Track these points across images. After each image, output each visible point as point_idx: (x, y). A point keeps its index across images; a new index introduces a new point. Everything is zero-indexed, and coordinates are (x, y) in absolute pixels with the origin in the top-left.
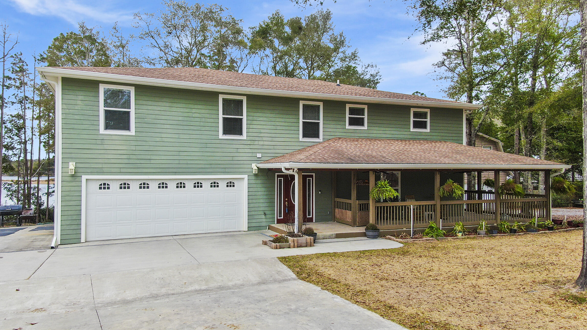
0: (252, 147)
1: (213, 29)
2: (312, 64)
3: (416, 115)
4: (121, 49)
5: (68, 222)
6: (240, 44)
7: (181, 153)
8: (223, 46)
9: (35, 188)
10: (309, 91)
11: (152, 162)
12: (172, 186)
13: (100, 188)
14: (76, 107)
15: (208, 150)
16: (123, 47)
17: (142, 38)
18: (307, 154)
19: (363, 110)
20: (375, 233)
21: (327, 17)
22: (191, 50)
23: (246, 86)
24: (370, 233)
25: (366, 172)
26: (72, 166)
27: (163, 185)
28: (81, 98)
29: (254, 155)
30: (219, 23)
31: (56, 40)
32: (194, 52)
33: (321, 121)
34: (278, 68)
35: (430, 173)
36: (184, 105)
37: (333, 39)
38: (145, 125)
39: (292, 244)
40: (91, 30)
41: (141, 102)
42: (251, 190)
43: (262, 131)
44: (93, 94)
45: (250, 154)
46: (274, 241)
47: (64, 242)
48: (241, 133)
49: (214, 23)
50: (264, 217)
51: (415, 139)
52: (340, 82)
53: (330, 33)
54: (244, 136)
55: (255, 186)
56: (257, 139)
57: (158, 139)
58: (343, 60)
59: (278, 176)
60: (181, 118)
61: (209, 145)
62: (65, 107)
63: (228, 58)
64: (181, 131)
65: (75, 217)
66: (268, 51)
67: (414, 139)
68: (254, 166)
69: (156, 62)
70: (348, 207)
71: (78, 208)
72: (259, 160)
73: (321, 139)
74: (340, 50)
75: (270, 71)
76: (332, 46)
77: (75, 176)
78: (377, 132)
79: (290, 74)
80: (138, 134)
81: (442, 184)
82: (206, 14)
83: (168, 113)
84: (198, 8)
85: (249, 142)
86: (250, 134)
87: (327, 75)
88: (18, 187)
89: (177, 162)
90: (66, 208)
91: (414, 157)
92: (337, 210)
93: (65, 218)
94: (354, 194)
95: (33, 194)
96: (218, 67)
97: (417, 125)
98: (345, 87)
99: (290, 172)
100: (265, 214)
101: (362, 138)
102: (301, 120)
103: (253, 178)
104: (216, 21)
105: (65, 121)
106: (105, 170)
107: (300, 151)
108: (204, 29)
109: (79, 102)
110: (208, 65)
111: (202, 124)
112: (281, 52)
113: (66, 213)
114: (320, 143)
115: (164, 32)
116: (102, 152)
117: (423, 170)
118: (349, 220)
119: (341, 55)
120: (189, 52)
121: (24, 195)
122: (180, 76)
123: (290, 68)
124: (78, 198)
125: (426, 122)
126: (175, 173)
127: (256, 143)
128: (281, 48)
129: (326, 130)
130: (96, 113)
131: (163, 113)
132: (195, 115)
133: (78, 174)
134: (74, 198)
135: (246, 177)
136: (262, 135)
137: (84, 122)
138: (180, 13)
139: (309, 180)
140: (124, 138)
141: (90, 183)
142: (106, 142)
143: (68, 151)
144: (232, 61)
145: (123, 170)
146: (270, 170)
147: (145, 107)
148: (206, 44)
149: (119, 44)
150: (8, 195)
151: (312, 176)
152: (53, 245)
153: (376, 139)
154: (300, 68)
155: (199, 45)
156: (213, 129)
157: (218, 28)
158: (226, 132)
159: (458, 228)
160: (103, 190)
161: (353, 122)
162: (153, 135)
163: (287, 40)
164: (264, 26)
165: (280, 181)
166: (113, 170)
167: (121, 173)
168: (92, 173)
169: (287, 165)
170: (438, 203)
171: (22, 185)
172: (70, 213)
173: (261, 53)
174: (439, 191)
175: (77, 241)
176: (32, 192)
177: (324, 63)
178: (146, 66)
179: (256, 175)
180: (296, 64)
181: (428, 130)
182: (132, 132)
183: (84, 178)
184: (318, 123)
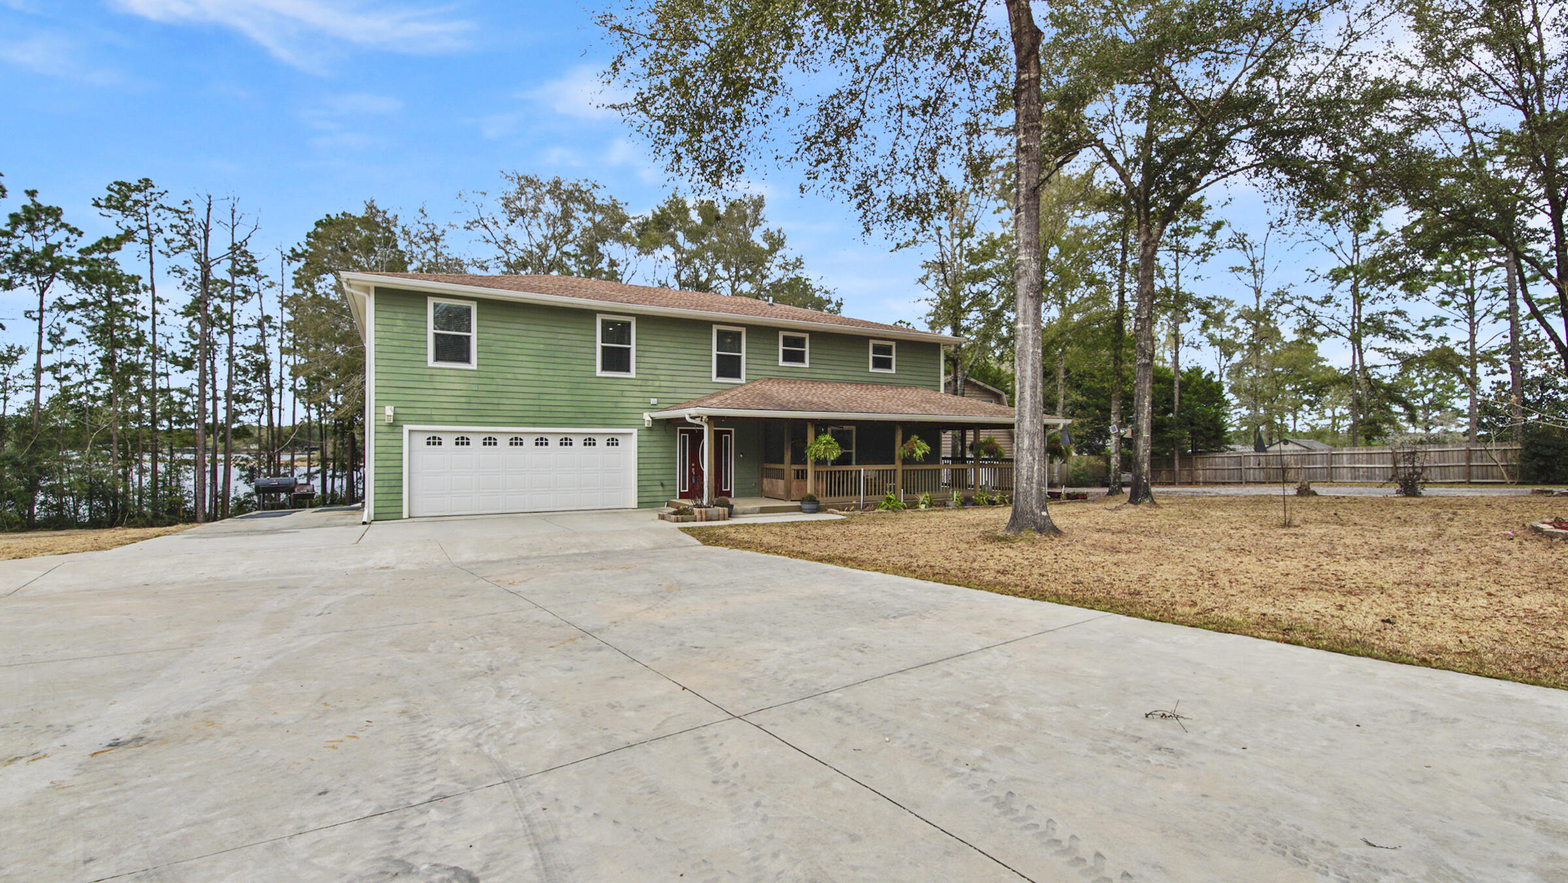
0: (643, 389)
1: (580, 215)
2: (737, 272)
3: (877, 349)
4: (433, 243)
5: (385, 490)
6: (624, 239)
7: (543, 397)
8: (597, 241)
10: (726, 311)
11: (502, 407)
12: (529, 442)
13: (429, 444)
14: (396, 329)
15: (581, 392)
16: (436, 240)
17: (469, 228)
18: (721, 398)
19: (803, 339)
20: (814, 506)
21: (759, 204)
22: (548, 247)
23: (635, 302)
24: (806, 506)
25: (804, 422)
26: (389, 411)
27: (516, 441)
28: (401, 316)
29: (646, 400)
30: (590, 207)
31: (318, 224)
32: (552, 251)
33: (743, 355)
34: (683, 277)
35: (890, 426)
36: (545, 329)
37: (768, 236)
38: (493, 356)
39: (699, 517)
40: (385, 212)
41: (485, 323)
42: (642, 450)
43: (659, 366)
44: (418, 311)
45: (641, 400)
46: (675, 513)
47: (378, 518)
48: (628, 370)
49: (582, 207)
50: (660, 488)
52: (774, 301)
53: (764, 226)
54: (633, 374)
55: (647, 444)
56: (651, 377)
57: (509, 376)
58: (784, 267)
59: (682, 431)
60: (542, 347)
61: (582, 386)
62: (379, 328)
63: (606, 259)
64: (542, 365)
65: (394, 483)
66: (668, 250)
67: (874, 383)
68: (647, 416)
69: (491, 264)
70: (780, 475)
71: (398, 470)
72: (654, 408)
73: (743, 380)
74: (779, 253)
75: (672, 282)
76: (766, 246)
77: (395, 425)
78: (822, 372)
79: (703, 287)
80: (481, 368)
81: (904, 441)
82: (571, 192)
83: (524, 339)
84: (557, 184)
85: (639, 383)
86: (641, 371)
87: (759, 290)
89: (537, 408)
90: (382, 470)
91: (869, 405)
92: (765, 481)
93: (380, 483)
94: (788, 457)
96: (589, 274)
97: (878, 363)
98: (781, 308)
99: (697, 421)
100: (662, 485)
101: (802, 379)
102: (715, 352)
103: (646, 433)
104: (587, 204)
105: (379, 348)
106: (436, 418)
107: (712, 396)
108: (567, 215)
109: (399, 322)
110: (574, 269)
111: (571, 355)
112: (688, 252)
113: (381, 477)
114: (742, 385)
115: (503, 219)
116: (431, 392)
117: (879, 422)
118: (781, 492)
119: (779, 261)
120: (544, 249)
122: (540, 288)
123: (704, 277)
124: (398, 457)
125: (890, 360)
126: (534, 424)
127: (650, 383)
128: (688, 246)
129: (751, 367)
130: (422, 338)
131: (516, 339)
132: (561, 343)
133: (400, 423)
134: (392, 457)
135: (635, 431)
136: (657, 372)
137: (407, 350)
138: (529, 190)
139: (726, 438)
140: (461, 373)
141: (414, 435)
142: (437, 379)
143: (382, 390)
144: (613, 263)
145: (460, 419)
146: (669, 421)
147: (491, 330)
148: (570, 237)
149: (428, 235)
150: (241, 477)
151: (729, 432)
152: (365, 519)
153: (821, 381)
154: (719, 278)
155: (560, 239)
156: (588, 362)
157: (590, 214)
158: (606, 367)
159: (921, 498)
160: (431, 446)
161: (788, 356)
162: (504, 369)
163: (694, 234)
164: (658, 212)
165: (685, 437)
166: (447, 418)
167: (457, 423)
168: (418, 422)
169: (693, 411)
170: (898, 466)
172: (386, 477)
173: (658, 253)
174: (900, 451)
175: (398, 516)
177: (755, 272)
178: (473, 271)
179: (649, 429)
180: (712, 272)
181: (893, 371)
182: (474, 365)
183: (406, 428)
184: (739, 357)
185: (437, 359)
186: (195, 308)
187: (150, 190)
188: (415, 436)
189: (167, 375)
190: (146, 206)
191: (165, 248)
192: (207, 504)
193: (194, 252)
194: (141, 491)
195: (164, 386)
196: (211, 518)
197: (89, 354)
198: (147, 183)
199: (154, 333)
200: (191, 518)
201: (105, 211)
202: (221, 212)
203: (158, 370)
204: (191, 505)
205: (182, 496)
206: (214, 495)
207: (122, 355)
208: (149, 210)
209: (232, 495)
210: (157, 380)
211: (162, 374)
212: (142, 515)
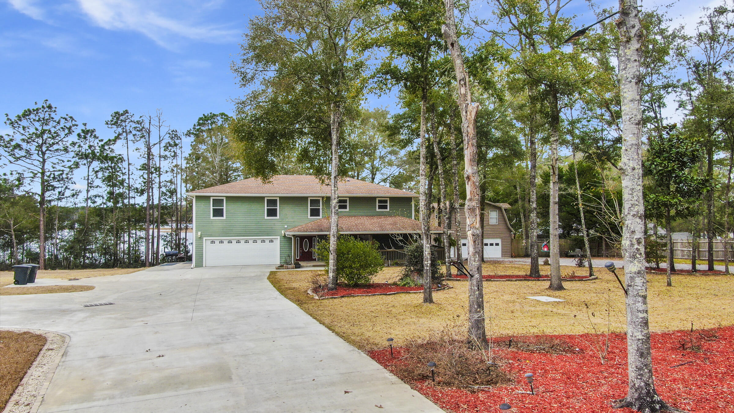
0: (282, 222)
3: (380, 202)
5: (198, 258)
7: (247, 227)
9: (183, 239)
11: (233, 231)
12: (242, 242)
14: (201, 208)
15: (260, 224)
19: (346, 200)
23: (279, 192)
26: (199, 233)
27: (238, 242)
28: (203, 204)
29: (283, 226)
33: (321, 208)
36: (248, 204)
38: (230, 214)
39: (284, 268)
41: (228, 204)
42: (281, 244)
43: (288, 214)
44: (208, 202)
45: (281, 226)
46: (279, 267)
47: (197, 266)
48: (276, 216)
51: (380, 215)
54: (278, 217)
55: (284, 242)
56: (285, 218)
57: (235, 220)
60: (247, 210)
61: (260, 222)
62: (197, 206)
64: (247, 216)
65: (201, 256)
68: (281, 233)
71: (202, 252)
72: (285, 229)
73: (321, 217)
77: (201, 238)
78: (354, 212)
80: (227, 218)
83: (241, 208)
85: (280, 220)
86: (281, 216)
88: (172, 238)
89: (245, 231)
90: (197, 252)
93: (197, 256)
95: (183, 244)
97: (381, 207)
99: (289, 236)
100: (289, 256)
101: (347, 216)
102: (309, 208)
103: (282, 239)
105: (197, 214)
106: (213, 235)
109: (202, 206)
111: (256, 213)
113: (197, 254)
114: (319, 219)
116: (212, 227)
121: (176, 244)
124: (202, 247)
125: (387, 205)
126: (244, 236)
127: (284, 220)
129: (324, 212)
130: (209, 210)
131: (238, 208)
132: (253, 208)
134: (200, 247)
135: (279, 237)
136: (287, 216)
137: (204, 214)
139: (314, 239)
140: (221, 220)
142: (213, 222)
143: (197, 227)
147: (230, 206)
150: (164, 245)
152: (192, 267)
153: (354, 216)
156: (262, 214)
158: (268, 215)
160: (212, 244)
161: (340, 207)
162: (233, 218)
165: (298, 239)
166: (217, 235)
167: (220, 236)
168: (208, 236)
171: (174, 237)
172: (199, 254)
175: (202, 266)
176: (181, 242)
179: (284, 236)
181: (388, 210)
182: (225, 218)
183: (204, 238)
184: (319, 209)
185: (214, 216)
186: (145, 167)
187: (127, 114)
188: (207, 241)
189: (134, 198)
190: (125, 121)
191: (133, 138)
192: (150, 258)
193: (144, 140)
194: (124, 252)
195: (133, 203)
196: (152, 265)
197: (103, 190)
198: (126, 112)
199: (129, 178)
200: (143, 265)
201: (110, 126)
202: (155, 122)
203: (131, 196)
204: (144, 258)
205: (140, 254)
206: (153, 253)
207: (117, 190)
208: (127, 123)
209: (160, 253)
210: (131, 200)
211: (132, 197)
212: (124, 263)
